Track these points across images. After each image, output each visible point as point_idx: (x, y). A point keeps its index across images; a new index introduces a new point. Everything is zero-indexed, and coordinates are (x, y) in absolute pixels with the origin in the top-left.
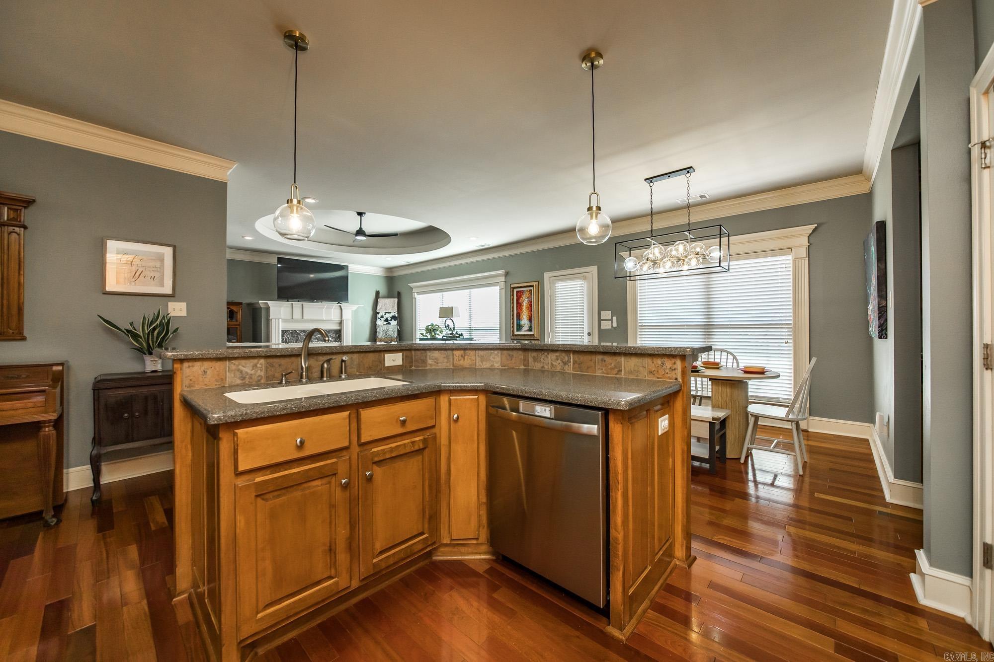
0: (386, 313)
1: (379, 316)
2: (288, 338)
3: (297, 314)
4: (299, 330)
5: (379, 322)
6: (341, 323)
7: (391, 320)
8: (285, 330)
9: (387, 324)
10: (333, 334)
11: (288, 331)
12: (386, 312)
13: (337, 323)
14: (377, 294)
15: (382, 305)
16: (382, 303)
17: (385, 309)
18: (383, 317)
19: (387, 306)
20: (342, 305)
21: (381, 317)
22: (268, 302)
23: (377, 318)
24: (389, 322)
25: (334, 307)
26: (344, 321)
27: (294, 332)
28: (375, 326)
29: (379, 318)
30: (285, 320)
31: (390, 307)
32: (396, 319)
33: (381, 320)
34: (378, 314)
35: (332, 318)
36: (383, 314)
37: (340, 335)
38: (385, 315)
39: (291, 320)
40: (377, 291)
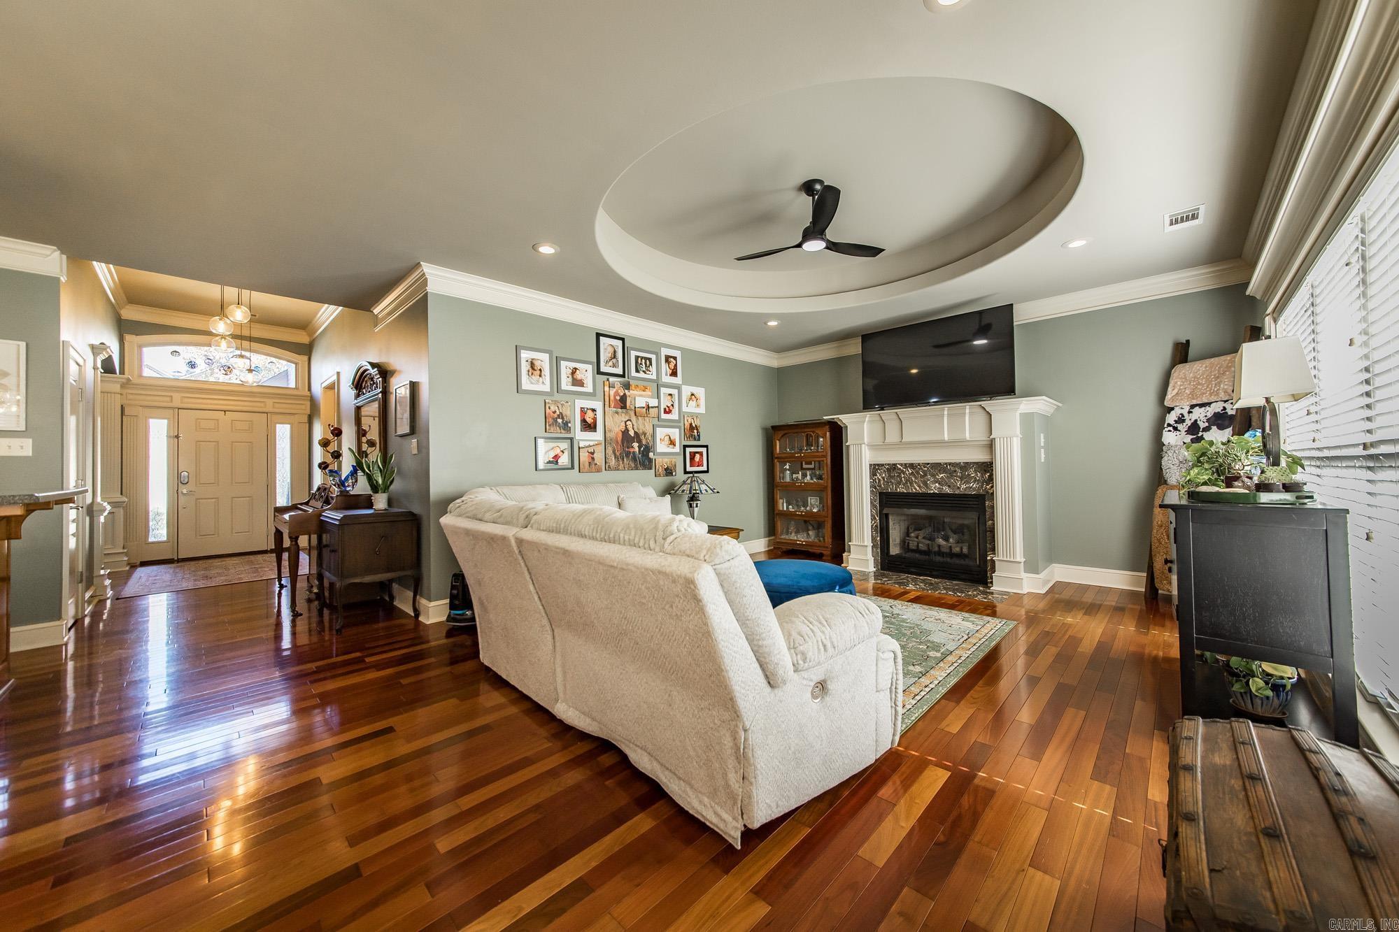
0: (1193, 406)
1: (1171, 418)
2: (883, 478)
3: (892, 436)
4: (901, 465)
5: (1169, 437)
6: (991, 446)
7: (1207, 429)
8: (878, 465)
9: (1193, 441)
10: (976, 471)
11: (883, 465)
12: (1195, 402)
13: (984, 446)
14: (1182, 353)
15: (1181, 385)
16: (1181, 378)
17: (1192, 394)
18: (1183, 421)
19: (1199, 384)
20: (990, 405)
21: (1176, 422)
22: (841, 417)
23: (1166, 426)
24: (1200, 434)
25: (967, 411)
26: (997, 441)
27: (893, 467)
28: (1158, 448)
29: (1169, 425)
30: (872, 447)
31: (1208, 387)
32: (1227, 423)
33: (1176, 429)
34: (1169, 413)
35: (968, 436)
36: (1185, 412)
37: (991, 476)
38: (1190, 412)
39: (883, 446)
40: (1182, 343)
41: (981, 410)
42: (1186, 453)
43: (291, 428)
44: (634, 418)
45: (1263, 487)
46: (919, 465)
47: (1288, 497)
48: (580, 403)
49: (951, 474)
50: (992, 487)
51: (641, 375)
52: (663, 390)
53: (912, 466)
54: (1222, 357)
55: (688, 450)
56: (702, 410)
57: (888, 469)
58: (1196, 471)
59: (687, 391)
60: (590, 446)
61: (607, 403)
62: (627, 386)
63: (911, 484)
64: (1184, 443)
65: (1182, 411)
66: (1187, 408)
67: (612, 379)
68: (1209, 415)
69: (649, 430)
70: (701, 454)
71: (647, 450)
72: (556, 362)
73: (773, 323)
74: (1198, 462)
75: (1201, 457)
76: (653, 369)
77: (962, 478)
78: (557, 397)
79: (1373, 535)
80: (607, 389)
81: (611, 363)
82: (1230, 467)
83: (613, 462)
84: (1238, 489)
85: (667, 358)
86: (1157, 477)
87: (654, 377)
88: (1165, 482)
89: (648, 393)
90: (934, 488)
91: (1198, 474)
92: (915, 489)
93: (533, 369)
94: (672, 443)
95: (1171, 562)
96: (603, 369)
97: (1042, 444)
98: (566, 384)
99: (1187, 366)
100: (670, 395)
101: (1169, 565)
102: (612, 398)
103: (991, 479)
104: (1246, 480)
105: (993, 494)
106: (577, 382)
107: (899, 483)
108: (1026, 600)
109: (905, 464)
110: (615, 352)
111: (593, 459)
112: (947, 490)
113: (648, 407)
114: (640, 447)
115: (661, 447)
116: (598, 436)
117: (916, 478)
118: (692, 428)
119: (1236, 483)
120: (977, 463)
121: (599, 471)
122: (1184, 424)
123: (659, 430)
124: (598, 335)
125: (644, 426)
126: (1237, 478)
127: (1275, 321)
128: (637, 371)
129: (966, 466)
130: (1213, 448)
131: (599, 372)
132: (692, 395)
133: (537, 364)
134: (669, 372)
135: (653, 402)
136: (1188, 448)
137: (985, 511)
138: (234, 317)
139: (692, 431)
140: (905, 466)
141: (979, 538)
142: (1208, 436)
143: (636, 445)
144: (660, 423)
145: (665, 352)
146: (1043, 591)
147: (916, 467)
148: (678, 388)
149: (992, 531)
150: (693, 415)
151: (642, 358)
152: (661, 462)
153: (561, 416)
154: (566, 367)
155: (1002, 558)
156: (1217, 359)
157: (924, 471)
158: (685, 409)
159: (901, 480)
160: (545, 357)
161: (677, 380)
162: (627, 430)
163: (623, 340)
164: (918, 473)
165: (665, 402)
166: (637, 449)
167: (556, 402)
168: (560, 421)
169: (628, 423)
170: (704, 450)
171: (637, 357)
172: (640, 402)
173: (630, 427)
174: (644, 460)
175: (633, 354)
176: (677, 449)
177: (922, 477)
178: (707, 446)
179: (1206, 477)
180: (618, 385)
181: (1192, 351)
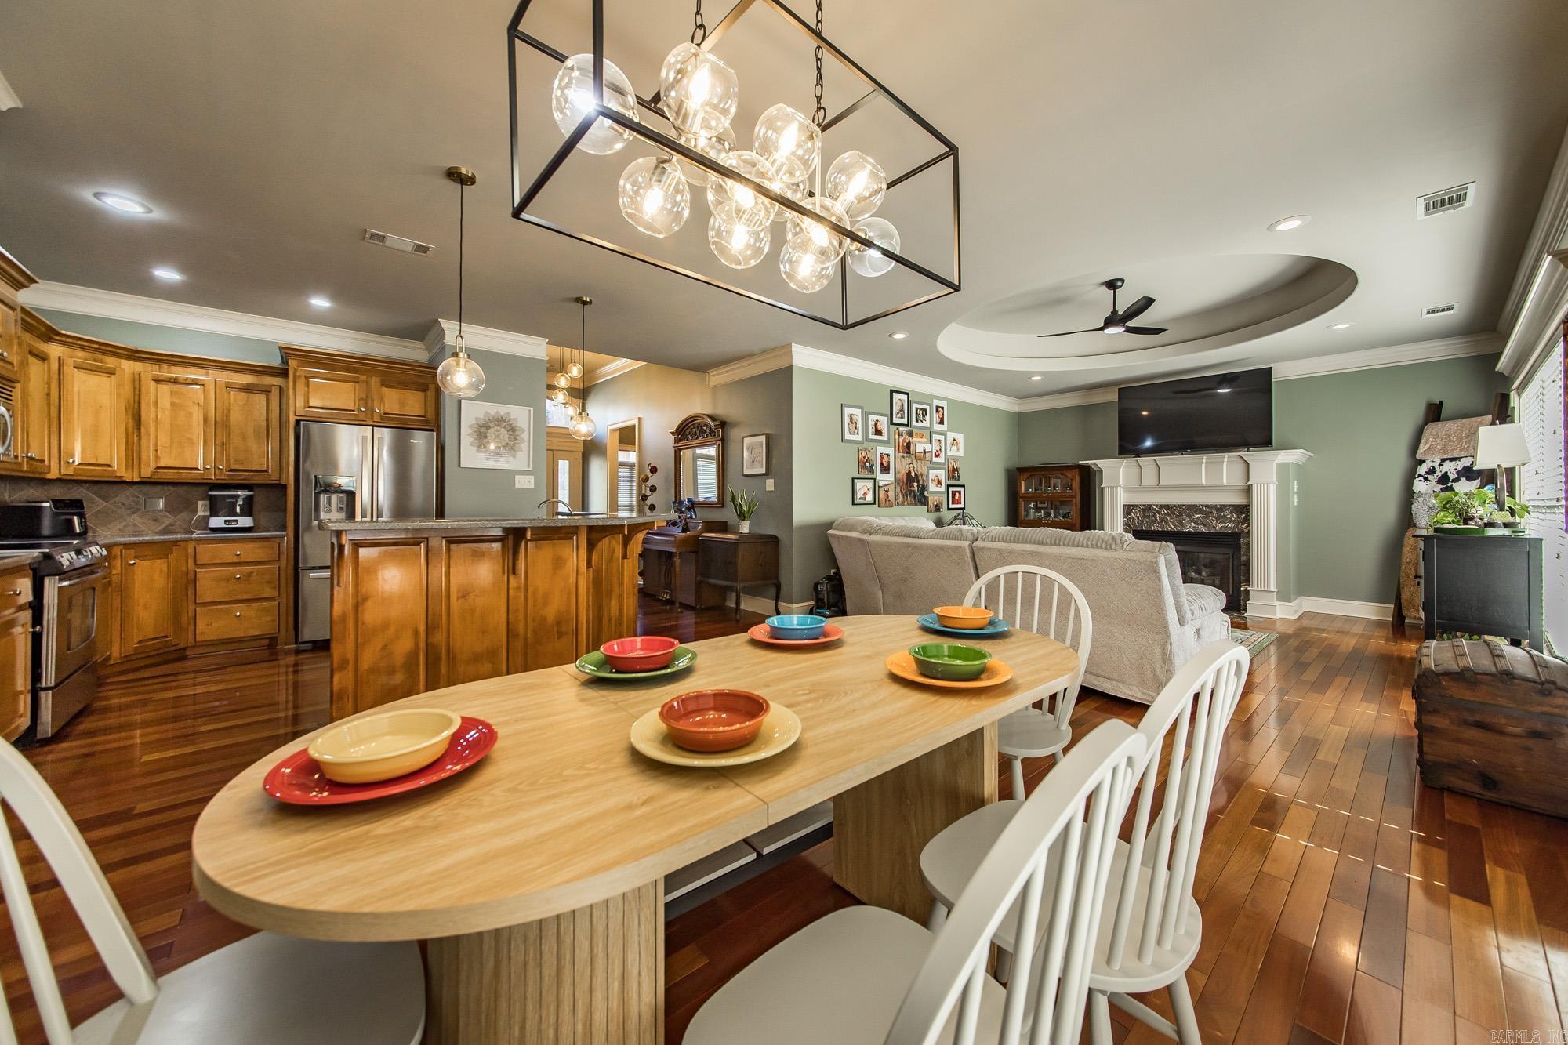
0: (1443, 460)
1: (1422, 470)
2: (1138, 518)
3: (1149, 479)
4: (1157, 506)
5: (1419, 486)
6: (1248, 491)
7: (1456, 480)
8: (1133, 506)
9: (1442, 490)
10: (1231, 512)
11: (1137, 506)
12: (1445, 456)
13: (1241, 491)
14: (1435, 413)
15: (1433, 441)
16: (1434, 435)
17: (1444, 450)
18: (1435, 472)
19: (1450, 441)
20: (1247, 455)
21: (1427, 473)
22: (1096, 462)
23: (1417, 476)
24: (1450, 484)
25: (1226, 460)
26: (1255, 487)
27: (1148, 508)
28: (1408, 496)
29: (1420, 476)
30: (1127, 489)
31: (1459, 444)
32: (1475, 475)
33: (1426, 479)
34: (1420, 465)
35: (1225, 482)
36: (1436, 465)
37: (1248, 516)
38: (1440, 465)
39: (1141, 488)
40: (1436, 404)
41: (1239, 459)
42: (1434, 501)
43: (570, 463)
44: (914, 462)
45: (1490, 525)
46: (1175, 506)
47: (1506, 532)
48: (881, 449)
49: (1207, 515)
50: (1248, 526)
51: (919, 424)
52: (935, 437)
53: (1167, 507)
54: (1473, 419)
55: (951, 489)
56: (961, 454)
57: (1142, 509)
58: (1442, 514)
59: (951, 436)
60: (886, 485)
61: (897, 449)
62: (911, 434)
63: (1167, 523)
64: (1434, 491)
65: (1433, 464)
66: (1439, 462)
67: (901, 429)
68: (1459, 468)
69: (924, 471)
70: (959, 492)
71: (924, 488)
72: (865, 415)
73: (1036, 378)
74: (1445, 508)
75: (1446, 504)
76: (928, 418)
77: (1217, 519)
78: (866, 445)
79: (1561, 555)
80: (897, 437)
81: (900, 415)
82: (1467, 512)
83: (900, 499)
84: (1472, 526)
85: (937, 407)
86: (1407, 519)
87: (928, 425)
88: (1415, 525)
89: (924, 439)
90: (1190, 527)
91: (1444, 517)
92: (1171, 528)
93: (852, 423)
94: (940, 483)
95: (1420, 577)
96: (895, 420)
97: (1296, 490)
98: (871, 436)
99: (1440, 424)
100: (939, 441)
101: (1418, 580)
102: (901, 444)
103: (1247, 520)
104: (1478, 520)
105: (1248, 532)
106: (878, 432)
107: (1154, 522)
108: (1278, 623)
109: (1161, 505)
110: (902, 405)
111: (888, 495)
112: (1203, 529)
113: (925, 452)
114: (918, 486)
115: (932, 487)
116: (890, 477)
117: (1171, 517)
118: (954, 470)
119: (1470, 522)
120: (1233, 506)
121: (891, 506)
122: (1435, 475)
123: (931, 471)
124: (892, 392)
125: (919, 468)
126: (1471, 519)
127: (1519, 395)
128: (917, 421)
129: (1222, 508)
130: (1457, 498)
131: (892, 423)
132: (954, 440)
133: (854, 417)
134: (939, 420)
135: (928, 448)
136: (1436, 497)
137: (1240, 547)
138: (571, 373)
139: (953, 473)
140: (1161, 507)
141: (1233, 569)
142: (1457, 487)
143: (915, 484)
144: (932, 466)
145: (936, 403)
146: (1295, 617)
147: (1172, 508)
148: (944, 434)
149: (1247, 565)
150: (955, 459)
151: (921, 409)
152: (933, 499)
153: (868, 460)
154: (872, 418)
155: (1256, 588)
156: (1468, 419)
157: (1179, 512)
158: (949, 453)
159: (1156, 519)
160: (858, 412)
161: (944, 428)
162: (910, 471)
163: (908, 394)
164: (1173, 513)
165: (935, 447)
166: (916, 488)
167: (865, 449)
168: (868, 464)
169: (911, 465)
170: (962, 489)
171: (917, 409)
172: (920, 448)
173: (912, 469)
174: (921, 499)
175: (915, 406)
176: (943, 489)
177: (1178, 517)
178: (963, 486)
179: (1450, 519)
180: (905, 434)
181: (1444, 413)
